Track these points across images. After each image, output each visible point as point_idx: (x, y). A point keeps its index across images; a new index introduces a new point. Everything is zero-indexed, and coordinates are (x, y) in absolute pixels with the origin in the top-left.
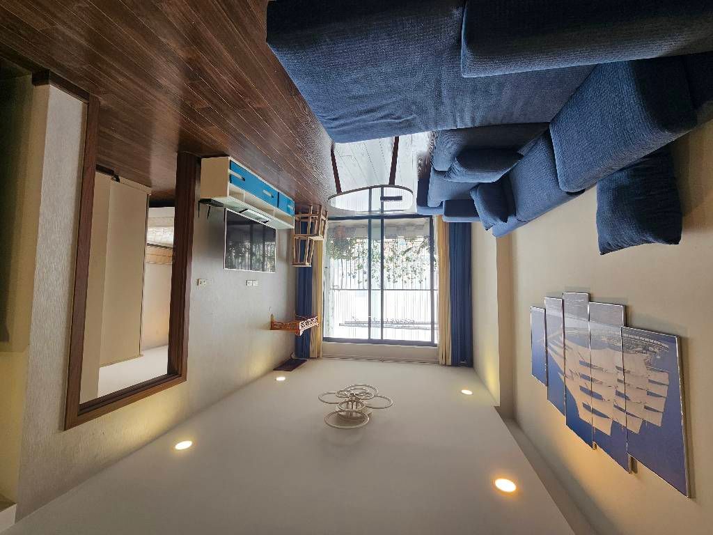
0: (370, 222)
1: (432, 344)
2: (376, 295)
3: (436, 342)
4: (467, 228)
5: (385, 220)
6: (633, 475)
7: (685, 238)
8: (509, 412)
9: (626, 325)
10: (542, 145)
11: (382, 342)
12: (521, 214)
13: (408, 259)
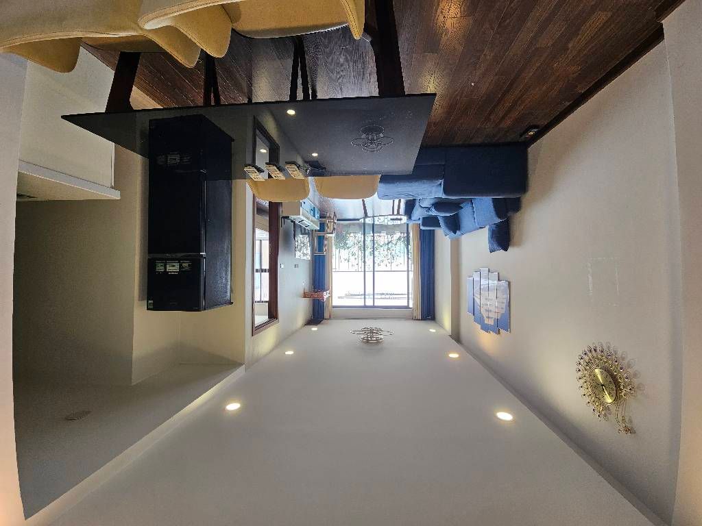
1: (407, 307)
2: (369, 276)
3: (411, 306)
4: (432, 233)
6: (498, 336)
7: (510, 249)
8: (456, 336)
9: (499, 280)
10: (470, 205)
11: (374, 307)
12: (463, 230)
13: (388, 249)
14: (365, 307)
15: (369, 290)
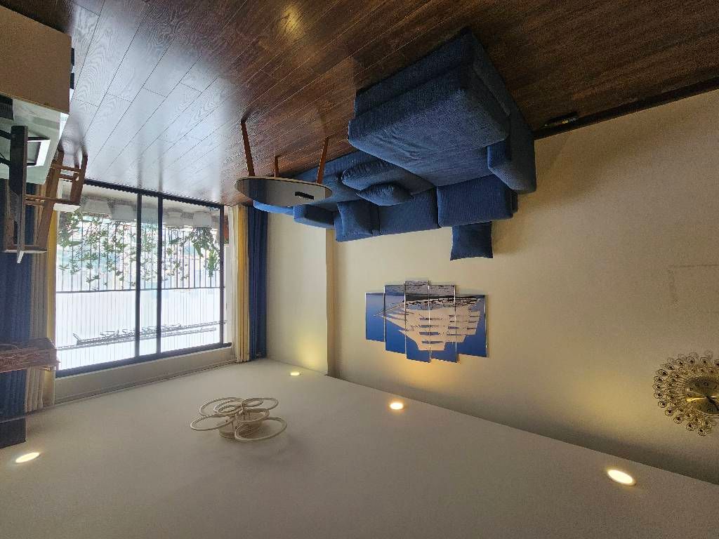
0: (139, 199)
2: (148, 298)
3: (227, 341)
5: (165, 201)
7: (496, 256)
11: (159, 355)
14: (138, 359)
15: (148, 322)
